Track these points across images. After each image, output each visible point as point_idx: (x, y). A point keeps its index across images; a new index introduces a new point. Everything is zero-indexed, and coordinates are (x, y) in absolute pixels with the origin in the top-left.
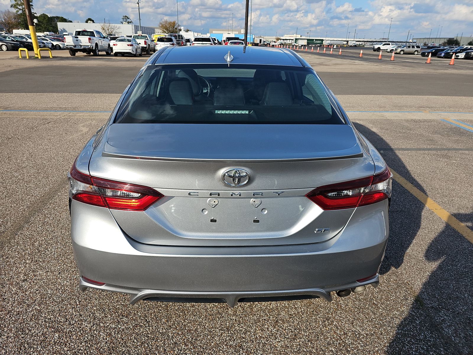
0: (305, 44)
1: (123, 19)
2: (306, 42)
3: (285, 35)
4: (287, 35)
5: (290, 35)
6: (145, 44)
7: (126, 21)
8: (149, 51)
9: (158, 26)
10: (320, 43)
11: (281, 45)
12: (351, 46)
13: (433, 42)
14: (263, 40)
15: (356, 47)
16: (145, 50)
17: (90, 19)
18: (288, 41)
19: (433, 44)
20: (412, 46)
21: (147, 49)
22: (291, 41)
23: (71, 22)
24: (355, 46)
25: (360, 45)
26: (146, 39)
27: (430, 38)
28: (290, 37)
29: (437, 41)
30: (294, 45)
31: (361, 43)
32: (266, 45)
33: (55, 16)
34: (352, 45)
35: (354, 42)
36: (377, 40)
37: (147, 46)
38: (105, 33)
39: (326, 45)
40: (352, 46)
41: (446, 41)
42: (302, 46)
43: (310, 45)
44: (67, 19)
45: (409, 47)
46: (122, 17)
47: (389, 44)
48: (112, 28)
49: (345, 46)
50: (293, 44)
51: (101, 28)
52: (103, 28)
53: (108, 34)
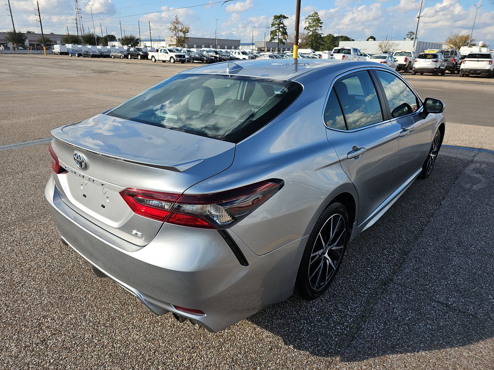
1: (408, 35)
6: (405, 61)
7: (411, 37)
8: (409, 69)
9: (445, 42)
16: (403, 67)
17: (372, 37)
21: (406, 66)
23: (353, 40)
26: (410, 56)
33: (340, 36)
37: (407, 63)
38: (381, 51)
44: (350, 38)
46: (407, 33)
48: (390, 45)
51: (379, 46)
52: (381, 45)
53: (384, 51)
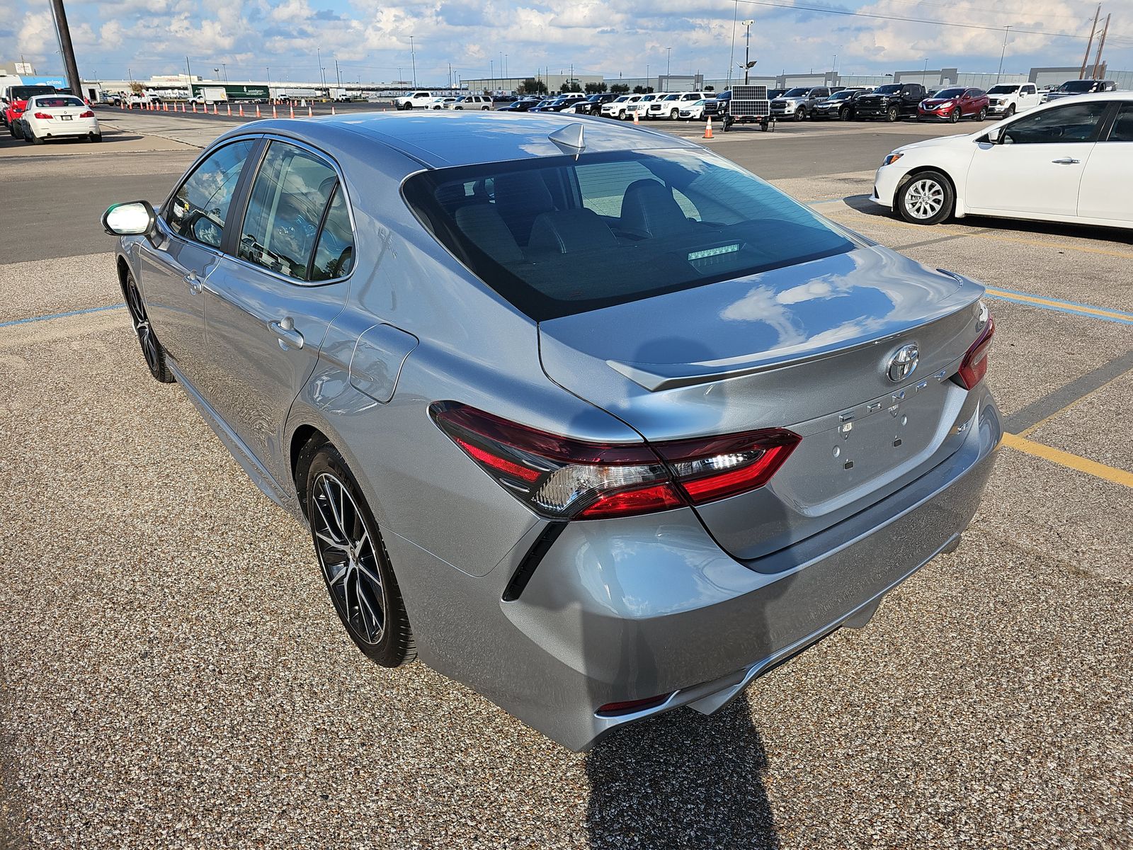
0: (222, 99)
2: (225, 93)
3: (154, 77)
4: (160, 76)
5: (169, 77)
10: (261, 94)
11: (154, 103)
12: (338, 100)
13: (500, 88)
14: (100, 91)
15: (350, 102)
18: (170, 91)
19: (500, 91)
20: (475, 98)
22: (176, 91)
24: (348, 100)
25: (356, 97)
27: (492, 80)
28: (170, 80)
29: (506, 85)
30: (193, 101)
31: (355, 93)
32: (111, 104)
34: (340, 99)
35: (344, 92)
36: (387, 86)
39: (277, 100)
40: (341, 101)
41: (522, 85)
42: (216, 102)
43: (236, 102)
45: (470, 99)
47: (427, 95)
49: (324, 101)
50: (191, 100)
